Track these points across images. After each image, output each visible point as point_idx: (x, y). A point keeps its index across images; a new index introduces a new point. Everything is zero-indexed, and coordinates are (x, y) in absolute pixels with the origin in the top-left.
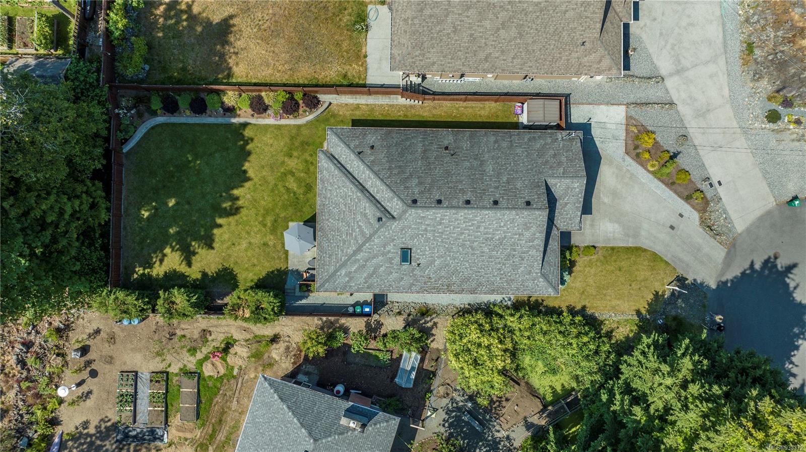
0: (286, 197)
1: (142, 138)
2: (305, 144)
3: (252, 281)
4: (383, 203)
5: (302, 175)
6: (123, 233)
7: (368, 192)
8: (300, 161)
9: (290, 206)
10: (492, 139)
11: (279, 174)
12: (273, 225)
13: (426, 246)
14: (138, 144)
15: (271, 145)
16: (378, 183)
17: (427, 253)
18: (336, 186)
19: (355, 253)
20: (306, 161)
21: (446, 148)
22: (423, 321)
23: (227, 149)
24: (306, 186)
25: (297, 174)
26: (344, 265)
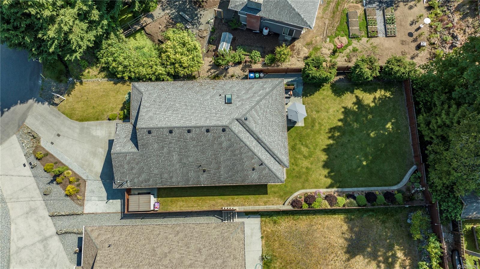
0: (308, 142)
1: (405, 176)
2: (299, 176)
3: (324, 90)
4: (245, 130)
5: (299, 156)
6: (407, 115)
7: (254, 138)
8: (301, 165)
9: (305, 136)
10: (174, 180)
11: (313, 156)
12: (314, 124)
13: (216, 106)
14: (406, 172)
15: (320, 175)
16: (248, 143)
17: (215, 102)
18: (276, 143)
19: (261, 100)
20: (296, 165)
21: (204, 171)
22: (216, 73)
23: (348, 171)
24: (295, 149)
25: (301, 156)
26: (267, 94)
